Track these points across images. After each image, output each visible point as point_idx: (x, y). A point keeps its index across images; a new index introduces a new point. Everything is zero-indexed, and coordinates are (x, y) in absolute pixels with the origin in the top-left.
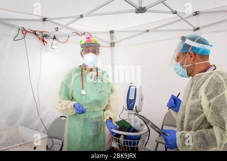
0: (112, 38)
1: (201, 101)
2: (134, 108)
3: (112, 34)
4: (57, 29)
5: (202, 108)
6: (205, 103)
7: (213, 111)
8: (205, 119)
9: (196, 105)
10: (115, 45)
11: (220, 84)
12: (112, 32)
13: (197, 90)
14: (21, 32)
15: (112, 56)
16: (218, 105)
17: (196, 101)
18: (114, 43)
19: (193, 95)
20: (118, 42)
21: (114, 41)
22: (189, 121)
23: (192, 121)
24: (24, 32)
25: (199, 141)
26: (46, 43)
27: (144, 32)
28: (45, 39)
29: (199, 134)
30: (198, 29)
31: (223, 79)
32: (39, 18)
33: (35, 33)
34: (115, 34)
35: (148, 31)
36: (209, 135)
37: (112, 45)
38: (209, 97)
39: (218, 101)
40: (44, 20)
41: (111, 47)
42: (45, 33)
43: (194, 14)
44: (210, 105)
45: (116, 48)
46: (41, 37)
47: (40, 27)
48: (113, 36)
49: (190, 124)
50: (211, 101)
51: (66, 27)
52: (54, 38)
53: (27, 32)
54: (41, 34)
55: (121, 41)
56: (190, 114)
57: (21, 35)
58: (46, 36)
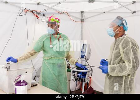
0: (82, 16)
1: (119, 50)
2: (84, 57)
3: (82, 14)
4: (45, 10)
5: (120, 54)
6: (121, 51)
7: (125, 54)
8: (121, 59)
9: (117, 52)
10: (84, 20)
11: (128, 42)
12: (82, 12)
13: (118, 45)
14: (24, 11)
15: (82, 28)
16: (128, 51)
17: (118, 50)
18: (83, 20)
19: (116, 48)
20: (86, 19)
21: (84, 18)
22: (114, 61)
23: (115, 61)
24: (26, 11)
25: (119, 69)
26: (39, 18)
27: (102, 13)
28: (38, 15)
29: (119, 66)
30: (135, 12)
31: (129, 40)
32: (35, 3)
33: (32, 12)
34: (84, 14)
35: (104, 12)
36: (124, 66)
37: (82, 21)
38: (124, 48)
39: (127, 50)
40: (38, 4)
41: (81, 22)
42: (38, 12)
43: (133, 3)
44: (123, 52)
45: (84, 23)
46: (36, 14)
47: (35, 8)
48: (83, 15)
49: (114, 62)
50: (124, 50)
51: (51, 8)
52: (44, 15)
53: (27, 11)
54: (36, 12)
55: (87, 18)
56: (114, 57)
57: (24, 13)
58: (39, 14)
